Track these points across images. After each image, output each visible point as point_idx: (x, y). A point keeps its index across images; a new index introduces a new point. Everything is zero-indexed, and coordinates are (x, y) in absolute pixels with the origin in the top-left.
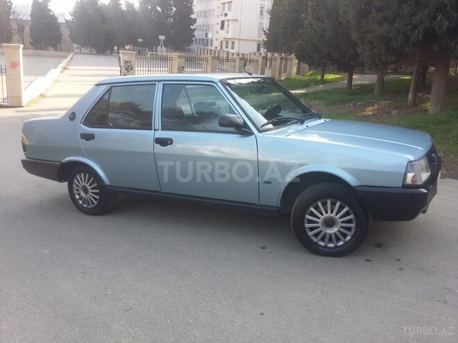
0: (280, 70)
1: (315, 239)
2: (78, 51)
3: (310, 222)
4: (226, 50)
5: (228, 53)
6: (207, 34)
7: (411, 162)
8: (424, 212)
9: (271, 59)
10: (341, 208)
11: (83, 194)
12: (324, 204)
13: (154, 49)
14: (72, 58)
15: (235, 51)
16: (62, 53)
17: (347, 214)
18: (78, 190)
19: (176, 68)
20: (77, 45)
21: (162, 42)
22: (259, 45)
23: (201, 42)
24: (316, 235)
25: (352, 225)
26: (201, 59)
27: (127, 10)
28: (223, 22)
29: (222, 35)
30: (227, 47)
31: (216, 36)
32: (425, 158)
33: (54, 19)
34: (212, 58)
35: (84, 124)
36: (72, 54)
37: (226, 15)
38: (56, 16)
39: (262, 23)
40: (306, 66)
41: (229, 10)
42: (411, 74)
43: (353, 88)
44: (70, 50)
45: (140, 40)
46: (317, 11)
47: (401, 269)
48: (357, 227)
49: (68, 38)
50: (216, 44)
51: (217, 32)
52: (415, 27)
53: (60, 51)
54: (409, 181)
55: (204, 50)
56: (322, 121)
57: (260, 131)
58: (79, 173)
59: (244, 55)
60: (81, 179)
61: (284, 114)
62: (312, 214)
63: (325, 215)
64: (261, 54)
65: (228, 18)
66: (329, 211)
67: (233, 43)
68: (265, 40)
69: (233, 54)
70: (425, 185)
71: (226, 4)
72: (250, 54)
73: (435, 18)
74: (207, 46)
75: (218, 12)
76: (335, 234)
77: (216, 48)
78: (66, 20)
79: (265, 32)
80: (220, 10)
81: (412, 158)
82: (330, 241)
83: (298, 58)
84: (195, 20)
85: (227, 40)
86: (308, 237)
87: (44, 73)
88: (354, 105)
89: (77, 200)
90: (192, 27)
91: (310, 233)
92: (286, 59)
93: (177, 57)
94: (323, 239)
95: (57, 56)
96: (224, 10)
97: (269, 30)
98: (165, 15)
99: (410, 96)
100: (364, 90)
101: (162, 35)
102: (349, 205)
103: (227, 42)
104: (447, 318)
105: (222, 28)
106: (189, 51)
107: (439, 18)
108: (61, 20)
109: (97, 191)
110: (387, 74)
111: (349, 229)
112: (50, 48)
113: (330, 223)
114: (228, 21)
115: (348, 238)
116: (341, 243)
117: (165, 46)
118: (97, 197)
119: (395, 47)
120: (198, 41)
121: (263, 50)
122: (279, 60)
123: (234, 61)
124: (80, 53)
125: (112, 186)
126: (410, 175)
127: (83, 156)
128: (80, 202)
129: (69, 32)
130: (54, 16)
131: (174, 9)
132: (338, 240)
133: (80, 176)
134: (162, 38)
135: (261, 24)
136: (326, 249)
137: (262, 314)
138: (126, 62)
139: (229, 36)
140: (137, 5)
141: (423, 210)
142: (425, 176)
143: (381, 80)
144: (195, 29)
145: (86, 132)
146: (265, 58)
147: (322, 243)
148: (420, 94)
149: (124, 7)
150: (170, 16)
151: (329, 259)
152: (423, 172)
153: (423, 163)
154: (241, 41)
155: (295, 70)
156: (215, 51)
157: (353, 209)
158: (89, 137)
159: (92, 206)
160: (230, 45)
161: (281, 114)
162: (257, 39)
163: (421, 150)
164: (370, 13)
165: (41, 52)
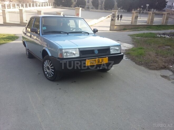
6: (172, 4)
10: (51, 64)
12: (47, 62)
19: (134, 17)
23: (170, 7)
25: (53, 71)
45: (142, 6)
63: (47, 65)
76: (50, 73)
87: (98, 18)
91: (45, 71)
93: (135, 12)
112: (110, 9)
116: (51, 76)
129: (117, 4)
134: (148, 5)
136: (48, 77)
138: (113, 14)
144: (167, 2)
165: (107, 11)
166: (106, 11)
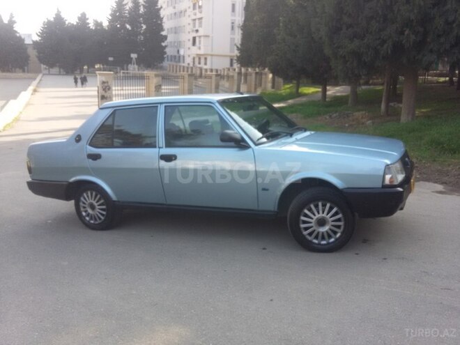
0: (256, 85)
1: (309, 238)
2: (47, 72)
3: (305, 222)
4: (199, 66)
5: (201, 69)
6: (178, 51)
7: (388, 165)
8: (402, 209)
9: (246, 75)
10: (331, 209)
11: (90, 211)
12: (317, 206)
13: (125, 67)
14: (41, 80)
15: (208, 67)
16: (30, 75)
17: (336, 214)
18: (84, 207)
19: (154, 87)
20: (45, 66)
21: (134, 60)
22: (232, 60)
23: (173, 59)
24: (310, 234)
25: (341, 223)
26: (177, 77)
27: (96, 29)
28: (194, 39)
29: (194, 51)
30: (199, 63)
31: (188, 52)
32: (400, 162)
33: (20, 40)
34: (189, 75)
35: (90, 145)
36: (40, 76)
37: (197, 31)
38: (23, 37)
39: (234, 39)
40: (280, 80)
41: (200, 26)
42: (382, 84)
43: (327, 100)
44: (38, 71)
45: (111, 59)
46: (289, 27)
47: (385, 259)
48: (345, 224)
49: (36, 59)
50: (188, 60)
51: (189, 48)
52: (384, 42)
53: (28, 72)
54: (387, 182)
55: (177, 66)
56: (308, 133)
57: (256, 145)
58: (86, 191)
59: (217, 71)
60: (88, 196)
61: (274, 128)
62: (306, 215)
63: (317, 216)
64: (235, 70)
65: (199, 34)
66: (321, 212)
67: (206, 59)
68: (238, 55)
69: (206, 70)
70: (401, 185)
71: (197, 21)
72: (224, 69)
73: (402, 33)
74: (179, 62)
75: (189, 28)
76: (327, 232)
77: (189, 64)
78: (33, 41)
79: (238, 47)
80: (191, 26)
81: (388, 162)
82: (323, 238)
83: (273, 72)
84: (165, 37)
85: (199, 57)
86: (304, 236)
87: (15, 96)
88: (330, 116)
89: (84, 217)
90: (163, 44)
91: (305, 233)
92: (261, 74)
93: (153, 75)
94: (316, 237)
95: (25, 78)
96: (194, 26)
97: (242, 45)
98: (134, 33)
99: (383, 106)
100: (338, 101)
101: (133, 53)
102: (338, 206)
103: (200, 59)
104: (425, 294)
105: (194, 43)
106: (162, 68)
107: (406, 33)
108: (28, 41)
109: (104, 207)
110: (360, 85)
111: (339, 227)
112: (17, 69)
113: (322, 222)
114: (200, 37)
115: (338, 235)
116: (332, 240)
117: (137, 64)
118: (104, 213)
119: (366, 60)
120: (169, 58)
121: (236, 66)
122: (254, 75)
123: (210, 77)
124: (49, 74)
125: (119, 201)
126: (388, 177)
127: (91, 175)
128: (87, 218)
129: (37, 54)
130: (20, 37)
131: (144, 27)
132: (330, 237)
133: (87, 194)
134: (134, 56)
135: (232, 40)
136: (319, 246)
137: (271, 300)
138: (104, 83)
139: (202, 52)
140: (106, 24)
141: (400, 207)
142: (400, 177)
143: (354, 92)
144: (166, 46)
145: (92, 153)
146: (240, 74)
147: (316, 241)
148: (392, 104)
149: (92, 26)
150: (140, 34)
151: (322, 254)
152: (398, 173)
153: (398, 166)
154: (213, 57)
155: (270, 85)
156: (188, 68)
157: (341, 210)
158: (95, 157)
159: (99, 221)
160: (203, 61)
161: (270, 129)
162: (229, 54)
163: (396, 155)
164: (341, 30)
165: (8, 74)
166: (4, 74)
